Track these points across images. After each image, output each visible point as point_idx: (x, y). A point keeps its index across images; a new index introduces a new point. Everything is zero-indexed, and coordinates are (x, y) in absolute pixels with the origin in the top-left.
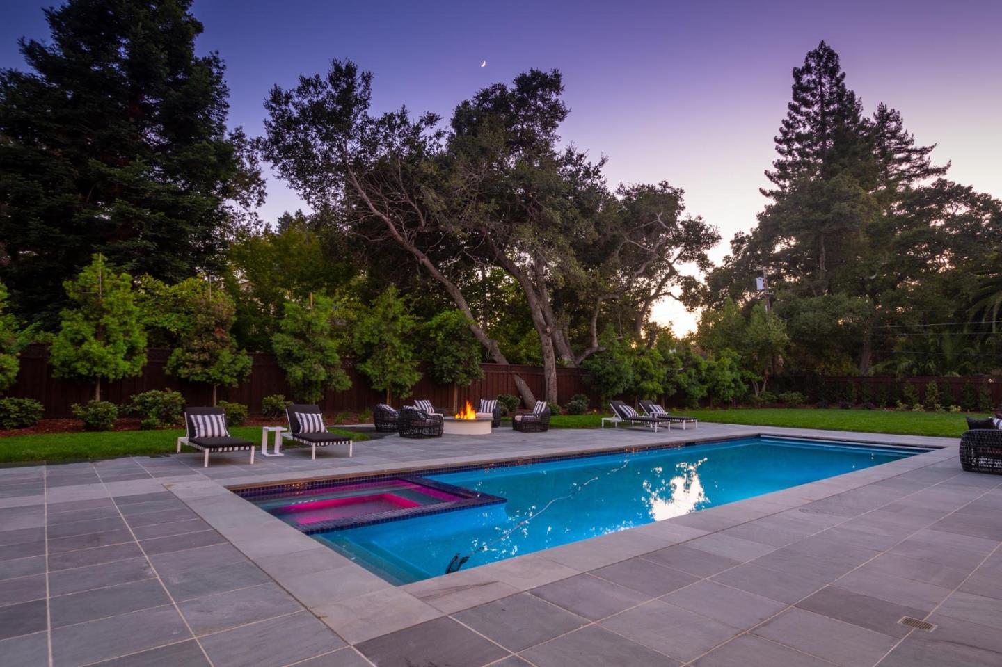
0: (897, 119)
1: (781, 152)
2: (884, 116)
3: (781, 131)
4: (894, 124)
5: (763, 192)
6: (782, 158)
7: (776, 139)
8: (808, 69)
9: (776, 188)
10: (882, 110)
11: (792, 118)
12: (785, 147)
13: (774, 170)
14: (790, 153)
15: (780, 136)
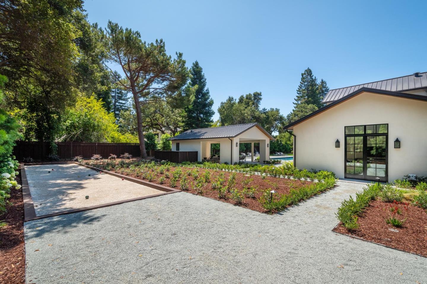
0: (325, 83)
1: (298, 93)
2: (323, 82)
3: (298, 88)
4: (325, 85)
5: (294, 103)
6: (298, 95)
7: (297, 90)
8: (305, 74)
9: (296, 102)
10: (322, 80)
11: (301, 85)
12: (299, 92)
13: (296, 98)
14: (300, 94)
15: (298, 90)
